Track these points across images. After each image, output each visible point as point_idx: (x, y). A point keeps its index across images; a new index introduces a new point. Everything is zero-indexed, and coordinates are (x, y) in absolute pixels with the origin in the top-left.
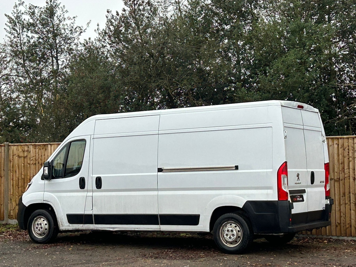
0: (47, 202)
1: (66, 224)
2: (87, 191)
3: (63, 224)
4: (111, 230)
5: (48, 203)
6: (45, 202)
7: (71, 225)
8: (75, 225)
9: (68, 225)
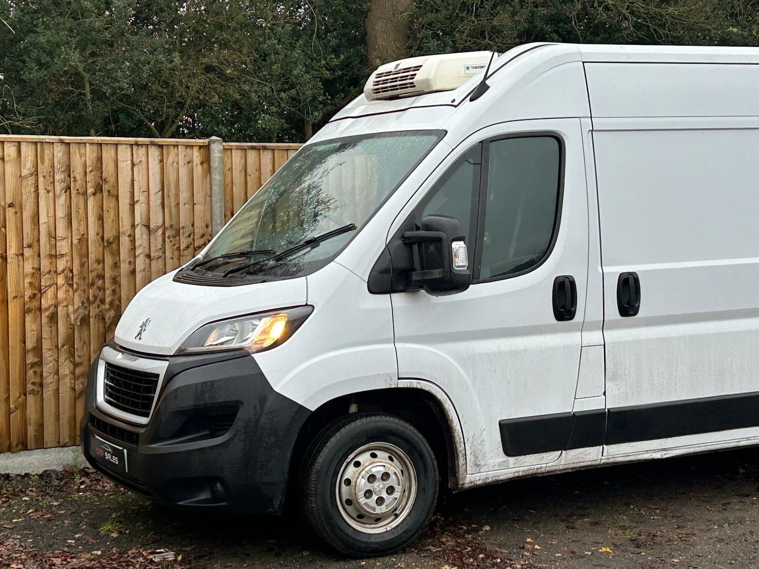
0: (415, 384)
1: (491, 461)
2: (583, 328)
3: (482, 463)
4: (657, 456)
5: (419, 386)
6: (403, 384)
7: (512, 460)
8: (528, 457)
9: (500, 464)
